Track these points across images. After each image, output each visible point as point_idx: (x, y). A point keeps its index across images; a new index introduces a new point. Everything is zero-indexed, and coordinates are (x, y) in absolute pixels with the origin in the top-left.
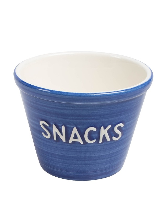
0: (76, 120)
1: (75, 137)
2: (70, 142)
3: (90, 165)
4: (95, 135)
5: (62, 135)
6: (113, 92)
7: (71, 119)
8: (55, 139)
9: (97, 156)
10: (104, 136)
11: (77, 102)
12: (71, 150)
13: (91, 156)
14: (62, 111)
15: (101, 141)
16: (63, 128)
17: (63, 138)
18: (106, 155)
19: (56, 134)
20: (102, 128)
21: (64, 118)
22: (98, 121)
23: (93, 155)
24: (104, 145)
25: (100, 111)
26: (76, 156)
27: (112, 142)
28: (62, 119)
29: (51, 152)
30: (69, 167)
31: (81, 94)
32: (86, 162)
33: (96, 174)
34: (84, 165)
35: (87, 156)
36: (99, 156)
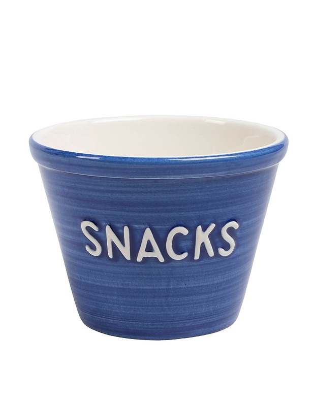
0: (150, 214)
1: (149, 248)
2: (139, 259)
3: (178, 307)
4: (185, 244)
5: (124, 245)
6: (218, 156)
7: (140, 212)
8: (111, 255)
9: (190, 287)
10: (203, 246)
11: (152, 175)
12: (142, 277)
13: (179, 287)
14: (123, 196)
15: (197, 257)
16: (126, 231)
17: (126, 252)
18: (207, 286)
19: (113, 244)
20: (200, 228)
21: (127, 210)
22: (192, 214)
23: (182, 286)
24: (203, 264)
25: (195, 194)
26: (151, 288)
27: (219, 259)
28: (123, 213)
29: (102, 284)
30: (138, 313)
31: (158, 159)
32: (170, 299)
33: (188, 325)
34: (167, 306)
35: (171, 287)
36: (194, 287)
